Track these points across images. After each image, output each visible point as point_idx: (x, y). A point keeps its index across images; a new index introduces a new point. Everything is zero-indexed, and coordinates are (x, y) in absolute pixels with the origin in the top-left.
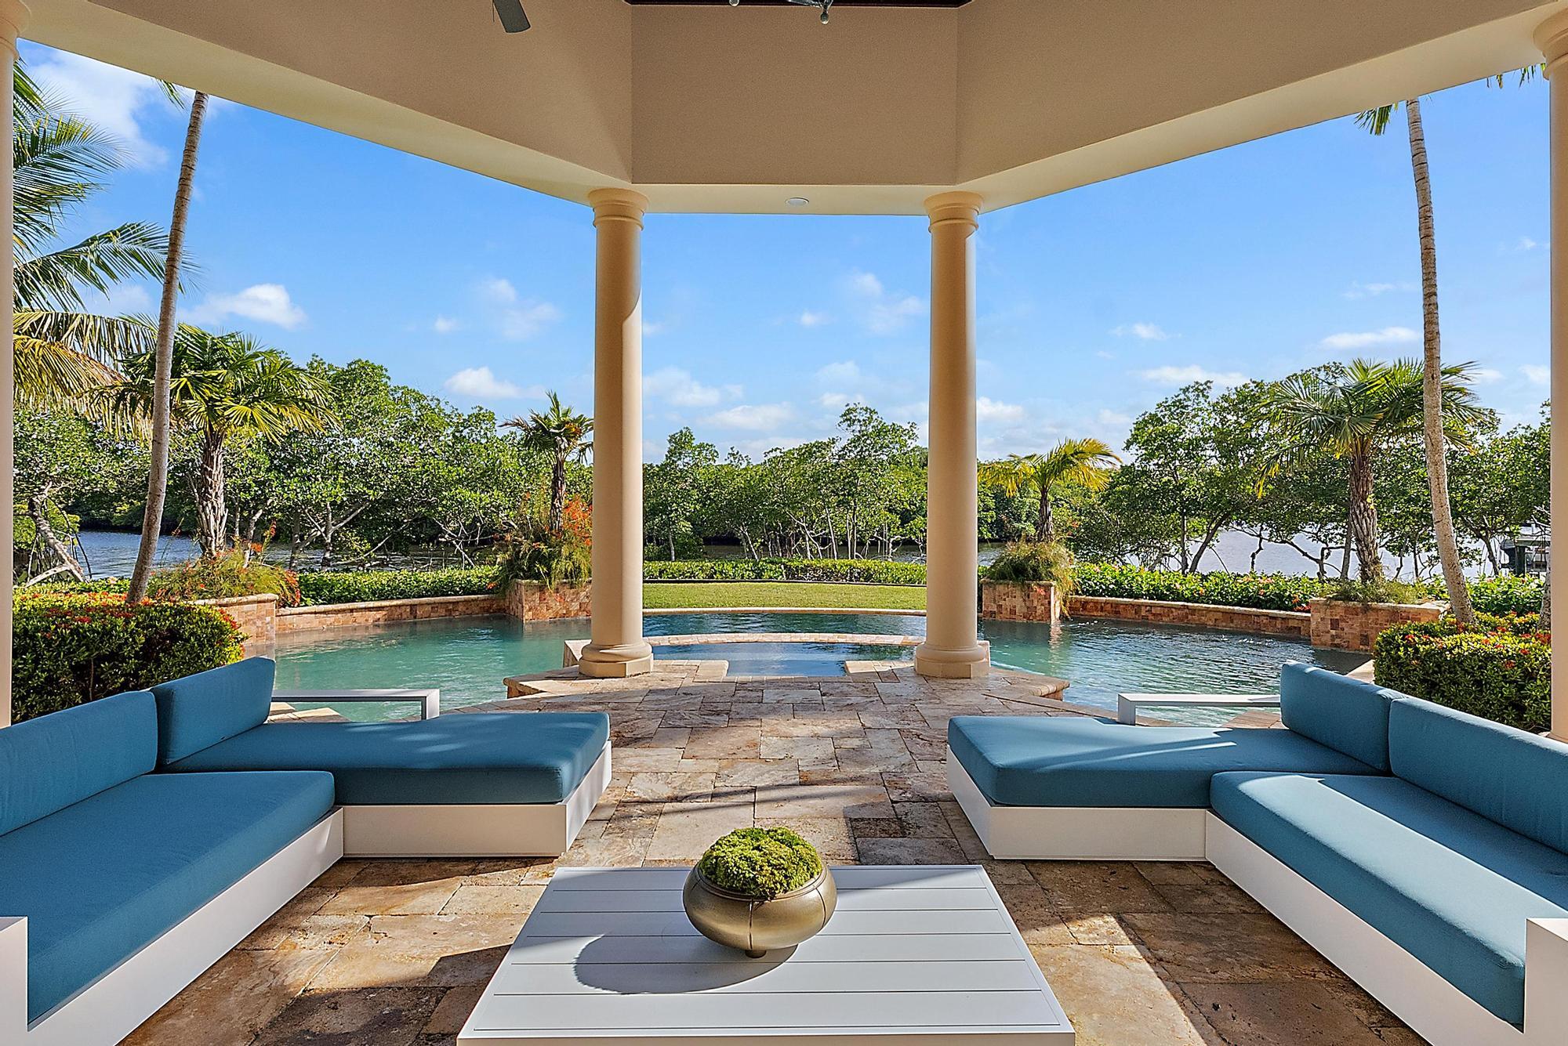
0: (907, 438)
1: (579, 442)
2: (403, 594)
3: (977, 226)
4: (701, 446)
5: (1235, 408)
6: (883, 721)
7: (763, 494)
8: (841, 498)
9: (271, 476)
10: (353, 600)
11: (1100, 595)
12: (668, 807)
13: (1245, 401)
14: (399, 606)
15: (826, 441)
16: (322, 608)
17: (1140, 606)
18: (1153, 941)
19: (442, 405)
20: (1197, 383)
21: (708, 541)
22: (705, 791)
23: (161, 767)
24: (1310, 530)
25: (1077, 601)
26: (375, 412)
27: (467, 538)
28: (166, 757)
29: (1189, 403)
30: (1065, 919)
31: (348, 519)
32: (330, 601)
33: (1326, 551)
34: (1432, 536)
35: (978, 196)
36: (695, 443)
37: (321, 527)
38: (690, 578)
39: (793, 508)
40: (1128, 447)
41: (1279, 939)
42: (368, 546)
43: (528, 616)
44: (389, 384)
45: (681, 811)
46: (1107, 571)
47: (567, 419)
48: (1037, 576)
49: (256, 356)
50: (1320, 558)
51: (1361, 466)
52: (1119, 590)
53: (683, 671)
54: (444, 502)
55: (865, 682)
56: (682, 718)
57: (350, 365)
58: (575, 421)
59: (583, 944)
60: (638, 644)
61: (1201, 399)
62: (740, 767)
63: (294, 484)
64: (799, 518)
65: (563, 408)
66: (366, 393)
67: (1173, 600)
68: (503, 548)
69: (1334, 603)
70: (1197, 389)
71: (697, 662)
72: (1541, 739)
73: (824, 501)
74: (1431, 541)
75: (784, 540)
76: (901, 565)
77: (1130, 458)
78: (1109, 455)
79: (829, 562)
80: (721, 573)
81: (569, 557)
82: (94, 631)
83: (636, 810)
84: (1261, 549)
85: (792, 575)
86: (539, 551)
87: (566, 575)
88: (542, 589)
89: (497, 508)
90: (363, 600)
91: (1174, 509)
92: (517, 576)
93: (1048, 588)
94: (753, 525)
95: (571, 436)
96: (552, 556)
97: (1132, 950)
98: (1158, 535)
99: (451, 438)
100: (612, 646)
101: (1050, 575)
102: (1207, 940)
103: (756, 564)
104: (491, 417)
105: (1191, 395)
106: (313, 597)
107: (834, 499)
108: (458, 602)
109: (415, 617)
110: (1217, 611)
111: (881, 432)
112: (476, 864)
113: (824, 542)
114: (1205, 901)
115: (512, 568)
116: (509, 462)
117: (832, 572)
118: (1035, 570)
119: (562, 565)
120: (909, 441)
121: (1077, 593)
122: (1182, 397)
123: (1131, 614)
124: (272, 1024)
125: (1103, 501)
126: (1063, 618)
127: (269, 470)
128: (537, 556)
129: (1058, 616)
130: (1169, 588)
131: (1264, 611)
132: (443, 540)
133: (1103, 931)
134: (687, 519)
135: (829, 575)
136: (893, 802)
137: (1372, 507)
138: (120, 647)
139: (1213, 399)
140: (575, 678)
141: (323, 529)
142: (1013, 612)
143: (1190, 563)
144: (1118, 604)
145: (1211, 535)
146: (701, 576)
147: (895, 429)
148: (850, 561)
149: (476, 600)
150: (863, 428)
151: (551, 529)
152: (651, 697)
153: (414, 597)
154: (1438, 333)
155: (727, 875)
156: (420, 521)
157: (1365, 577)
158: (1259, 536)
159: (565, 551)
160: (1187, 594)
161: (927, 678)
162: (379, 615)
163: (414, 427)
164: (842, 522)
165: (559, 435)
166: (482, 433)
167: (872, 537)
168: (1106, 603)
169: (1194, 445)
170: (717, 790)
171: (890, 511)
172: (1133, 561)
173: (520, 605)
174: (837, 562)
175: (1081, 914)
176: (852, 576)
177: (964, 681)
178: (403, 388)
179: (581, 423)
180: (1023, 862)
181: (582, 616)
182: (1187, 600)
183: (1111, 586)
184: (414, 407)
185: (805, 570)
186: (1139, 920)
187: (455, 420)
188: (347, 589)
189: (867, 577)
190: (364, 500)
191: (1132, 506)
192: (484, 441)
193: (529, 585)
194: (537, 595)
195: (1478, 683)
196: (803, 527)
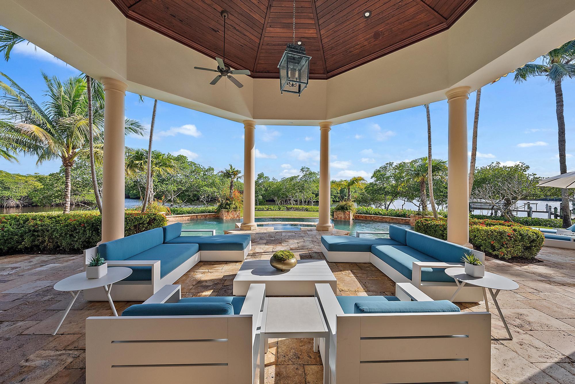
0: (317, 175)
1: (237, 176)
2: (194, 213)
3: (331, 129)
4: (266, 177)
5: (398, 168)
6: (309, 239)
7: (281, 189)
8: (300, 190)
9: (159, 184)
10: (182, 214)
11: (362, 214)
12: (263, 254)
13: (401, 166)
14: (194, 216)
15: (297, 176)
16: (175, 216)
17: (371, 217)
18: (357, 274)
19: (200, 166)
20: (390, 162)
21: (267, 201)
22: (271, 251)
23: (164, 243)
24: (417, 199)
25: (356, 215)
26: (184, 168)
27: (207, 199)
28: (165, 241)
29: (388, 167)
30: (341, 271)
31: (177, 195)
32: (177, 214)
33: (420, 204)
34: (447, 201)
35: (331, 122)
36: (264, 176)
37: (170, 196)
38: (263, 210)
39: (288, 193)
40: (372, 178)
41: (381, 274)
42: (182, 202)
43: (225, 218)
44: (188, 161)
45: (266, 254)
46: (364, 209)
47: (234, 171)
48: (347, 209)
49: (160, 155)
50: (419, 206)
51: (423, 184)
52: (367, 213)
53: (264, 229)
54: (201, 191)
55: (305, 232)
56: (264, 238)
57: (178, 156)
58: (236, 171)
59: (253, 270)
60: (253, 224)
61: (391, 166)
62: (278, 247)
63: (164, 186)
64: (290, 195)
65: (233, 168)
66: (182, 163)
67: (379, 215)
68: (219, 202)
69: (416, 216)
70: (390, 164)
71: (267, 227)
72: (446, 242)
73: (296, 191)
74: (447, 202)
75: (286, 201)
76: (315, 207)
77: (372, 181)
78: (364, 180)
79: (297, 206)
80: (270, 209)
81: (234, 204)
82: (138, 218)
83: (257, 254)
84: (405, 204)
85: (288, 209)
86: (227, 203)
87: (234, 208)
88: (228, 212)
89: (214, 192)
90: (185, 214)
91: (383, 193)
92: (222, 209)
93: (349, 212)
94: (278, 197)
95: (235, 175)
96: (230, 204)
97: (353, 275)
98: (380, 200)
99: (203, 174)
100: (248, 223)
101: (350, 209)
102: (367, 274)
103: (279, 207)
104: (213, 169)
105: (388, 165)
106: (173, 213)
107: (299, 190)
108: (207, 215)
109: (197, 218)
110: (389, 218)
111: (311, 174)
112: (226, 262)
113: (296, 201)
114: (369, 268)
115: (221, 207)
116: (217, 181)
117: (298, 209)
118: (346, 208)
119: (233, 206)
120: (318, 176)
121: (357, 214)
122: (386, 165)
123: (369, 218)
124: (196, 284)
125: (366, 192)
126: (353, 219)
127: (158, 182)
128: (227, 204)
129: (352, 219)
130: (378, 213)
131: (401, 218)
132: (201, 200)
133: (348, 273)
134: (262, 195)
135: (297, 209)
136: (309, 253)
137: (425, 193)
138: (144, 221)
139: (393, 166)
140: (240, 230)
141: (171, 197)
142: (341, 218)
143: (387, 207)
144: (366, 216)
145: (392, 200)
146: (265, 209)
147: (314, 173)
148: (302, 206)
149: (212, 214)
150: (306, 173)
151: (230, 197)
152: (257, 234)
153: (197, 213)
154: (431, 155)
155: (278, 257)
156: (195, 195)
157: (423, 210)
158: (404, 200)
159: (234, 203)
160: (383, 214)
161: (318, 231)
162: (189, 218)
163: (194, 172)
164: (300, 196)
165: (232, 175)
166: (211, 173)
167: (308, 200)
168: (363, 216)
169: (388, 178)
170: (273, 251)
171: (313, 194)
172: (373, 206)
173: (223, 216)
174: (299, 206)
175: (344, 270)
176: (302, 210)
177: (327, 231)
178: (191, 162)
179: (237, 172)
180: (334, 262)
181: (238, 218)
182: (383, 215)
183: (365, 212)
184: (193, 166)
185: (291, 208)
186: (355, 271)
187: (204, 170)
188: (181, 211)
189: (307, 210)
190: (181, 190)
191: (373, 193)
192: (211, 175)
193: (224, 211)
194: (227, 213)
195: (435, 231)
196: (291, 198)
